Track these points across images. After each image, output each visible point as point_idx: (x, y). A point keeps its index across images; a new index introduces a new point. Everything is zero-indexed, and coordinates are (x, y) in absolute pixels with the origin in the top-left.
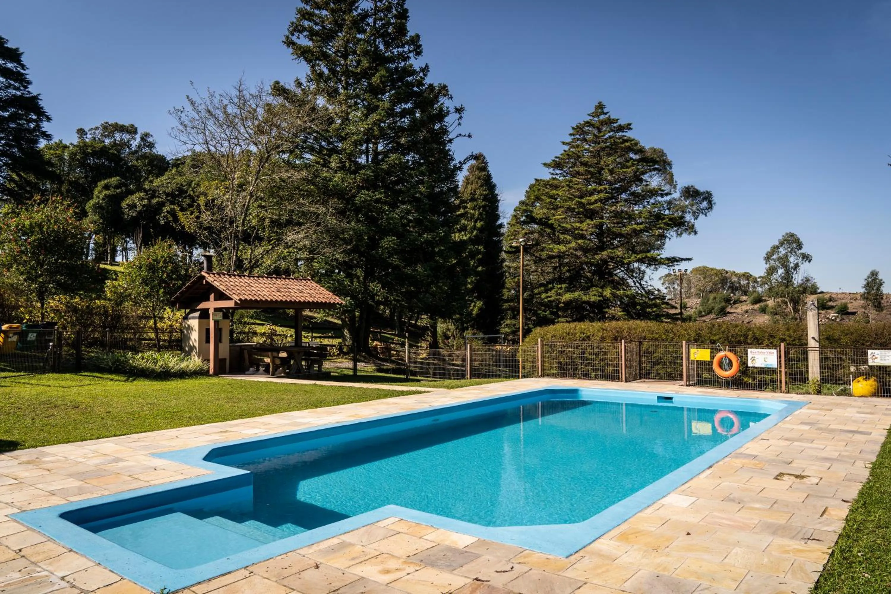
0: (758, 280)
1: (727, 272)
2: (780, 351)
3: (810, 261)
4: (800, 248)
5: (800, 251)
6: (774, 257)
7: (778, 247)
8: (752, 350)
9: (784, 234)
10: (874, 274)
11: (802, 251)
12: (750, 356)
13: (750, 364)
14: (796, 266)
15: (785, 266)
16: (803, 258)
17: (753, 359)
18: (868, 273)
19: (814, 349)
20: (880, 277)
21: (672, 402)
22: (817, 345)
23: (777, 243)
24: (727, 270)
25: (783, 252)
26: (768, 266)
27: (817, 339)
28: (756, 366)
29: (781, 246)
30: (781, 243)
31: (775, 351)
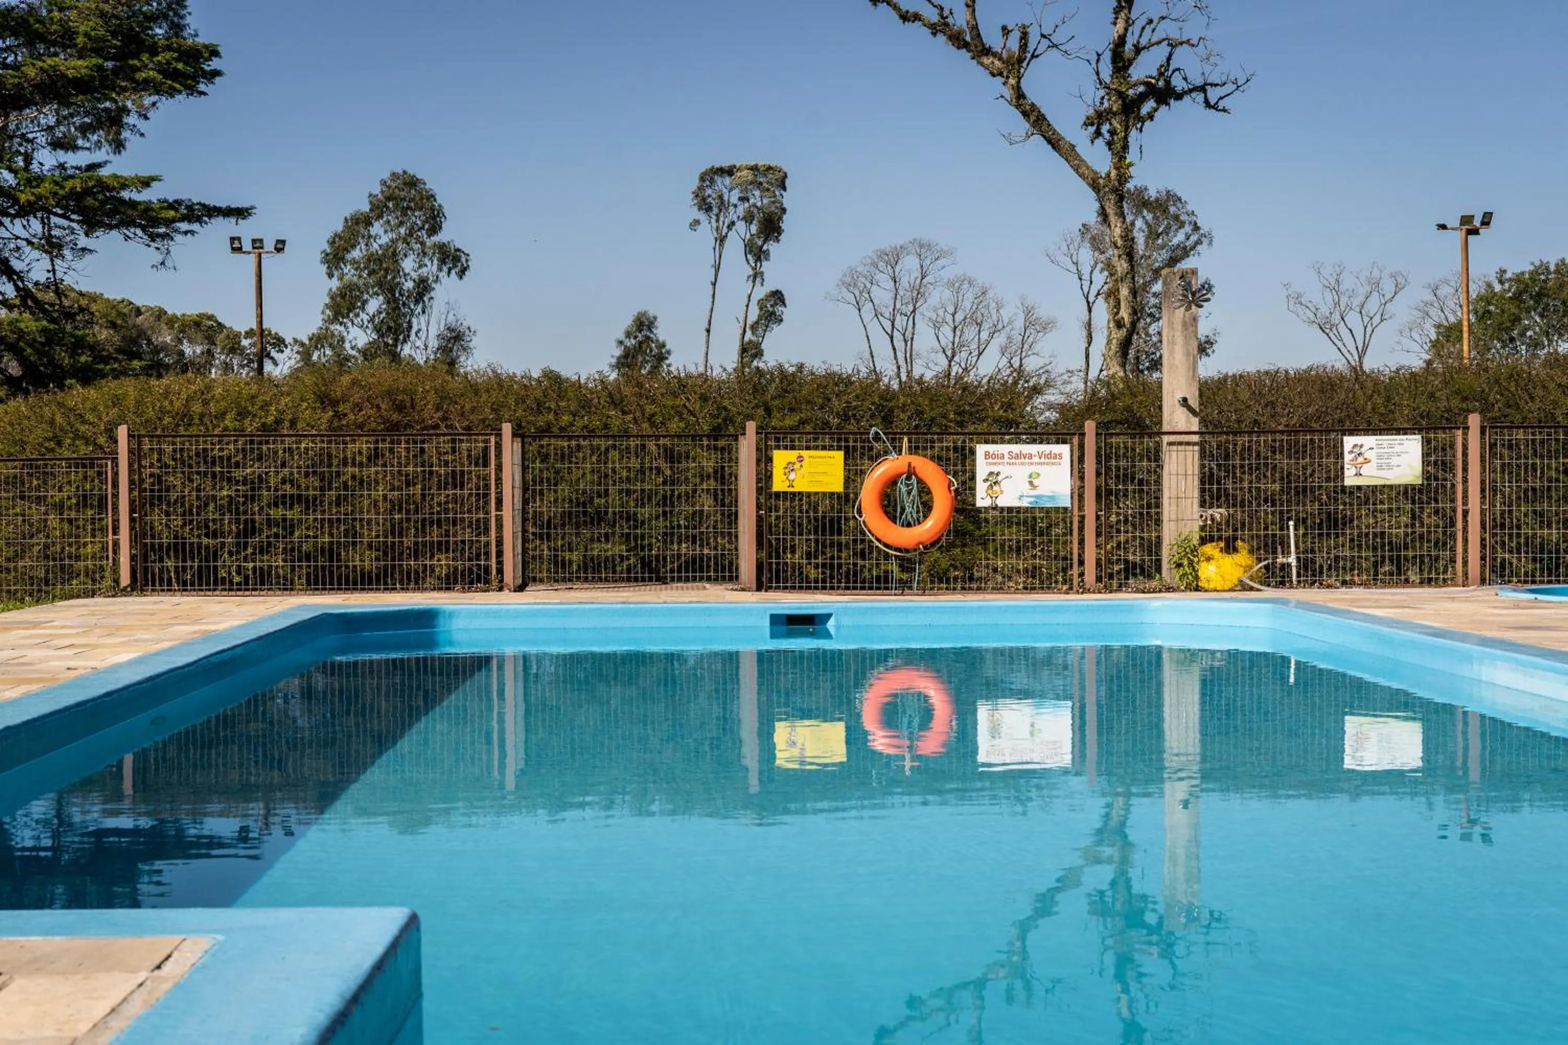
0: (245, 342)
1: (138, 312)
2: (1081, 446)
3: (462, 273)
4: (435, 229)
5: (435, 239)
6: (356, 254)
7: (368, 223)
8: (991, 448)
9: (386, 175)
10: (644, 324)
11: (441, 237)
12: (982, 469)
13: (982, 500)
14: (423, 288)
15: (390, 289)
16: (443, 261)
17: (993, 480)
18: (627, 321)
19: (1180, 439)
20: (661, 333)
21: (828, 636)
22: (1194, 424)
23: (366, 208)
24: (139, 302)
25: (385, 239)
26: (335, 284)
27: (1194, 403)
28: (1001, 503)
29: (379, 217)
30: (378, 209)
31: (1064, 450)
